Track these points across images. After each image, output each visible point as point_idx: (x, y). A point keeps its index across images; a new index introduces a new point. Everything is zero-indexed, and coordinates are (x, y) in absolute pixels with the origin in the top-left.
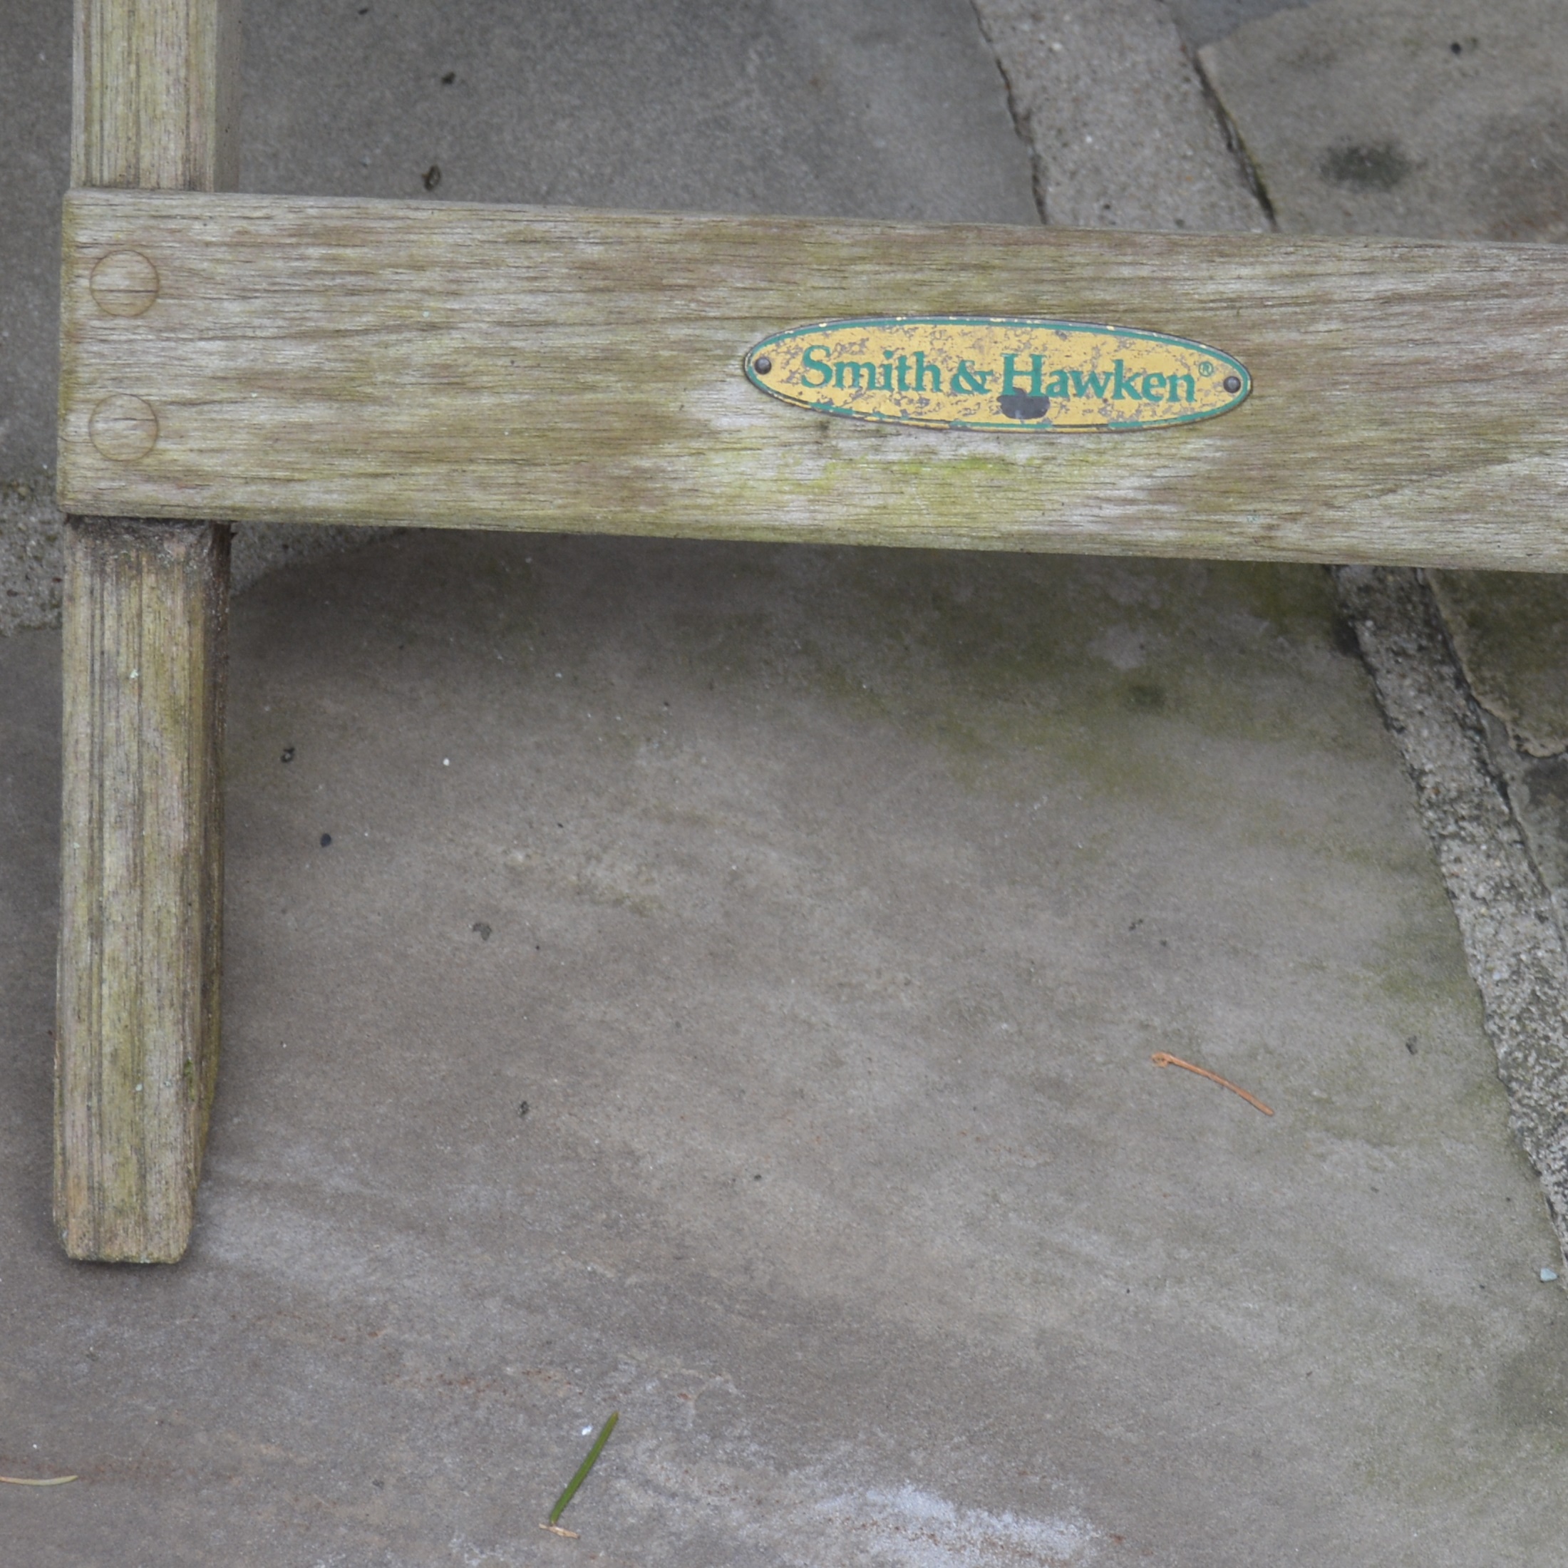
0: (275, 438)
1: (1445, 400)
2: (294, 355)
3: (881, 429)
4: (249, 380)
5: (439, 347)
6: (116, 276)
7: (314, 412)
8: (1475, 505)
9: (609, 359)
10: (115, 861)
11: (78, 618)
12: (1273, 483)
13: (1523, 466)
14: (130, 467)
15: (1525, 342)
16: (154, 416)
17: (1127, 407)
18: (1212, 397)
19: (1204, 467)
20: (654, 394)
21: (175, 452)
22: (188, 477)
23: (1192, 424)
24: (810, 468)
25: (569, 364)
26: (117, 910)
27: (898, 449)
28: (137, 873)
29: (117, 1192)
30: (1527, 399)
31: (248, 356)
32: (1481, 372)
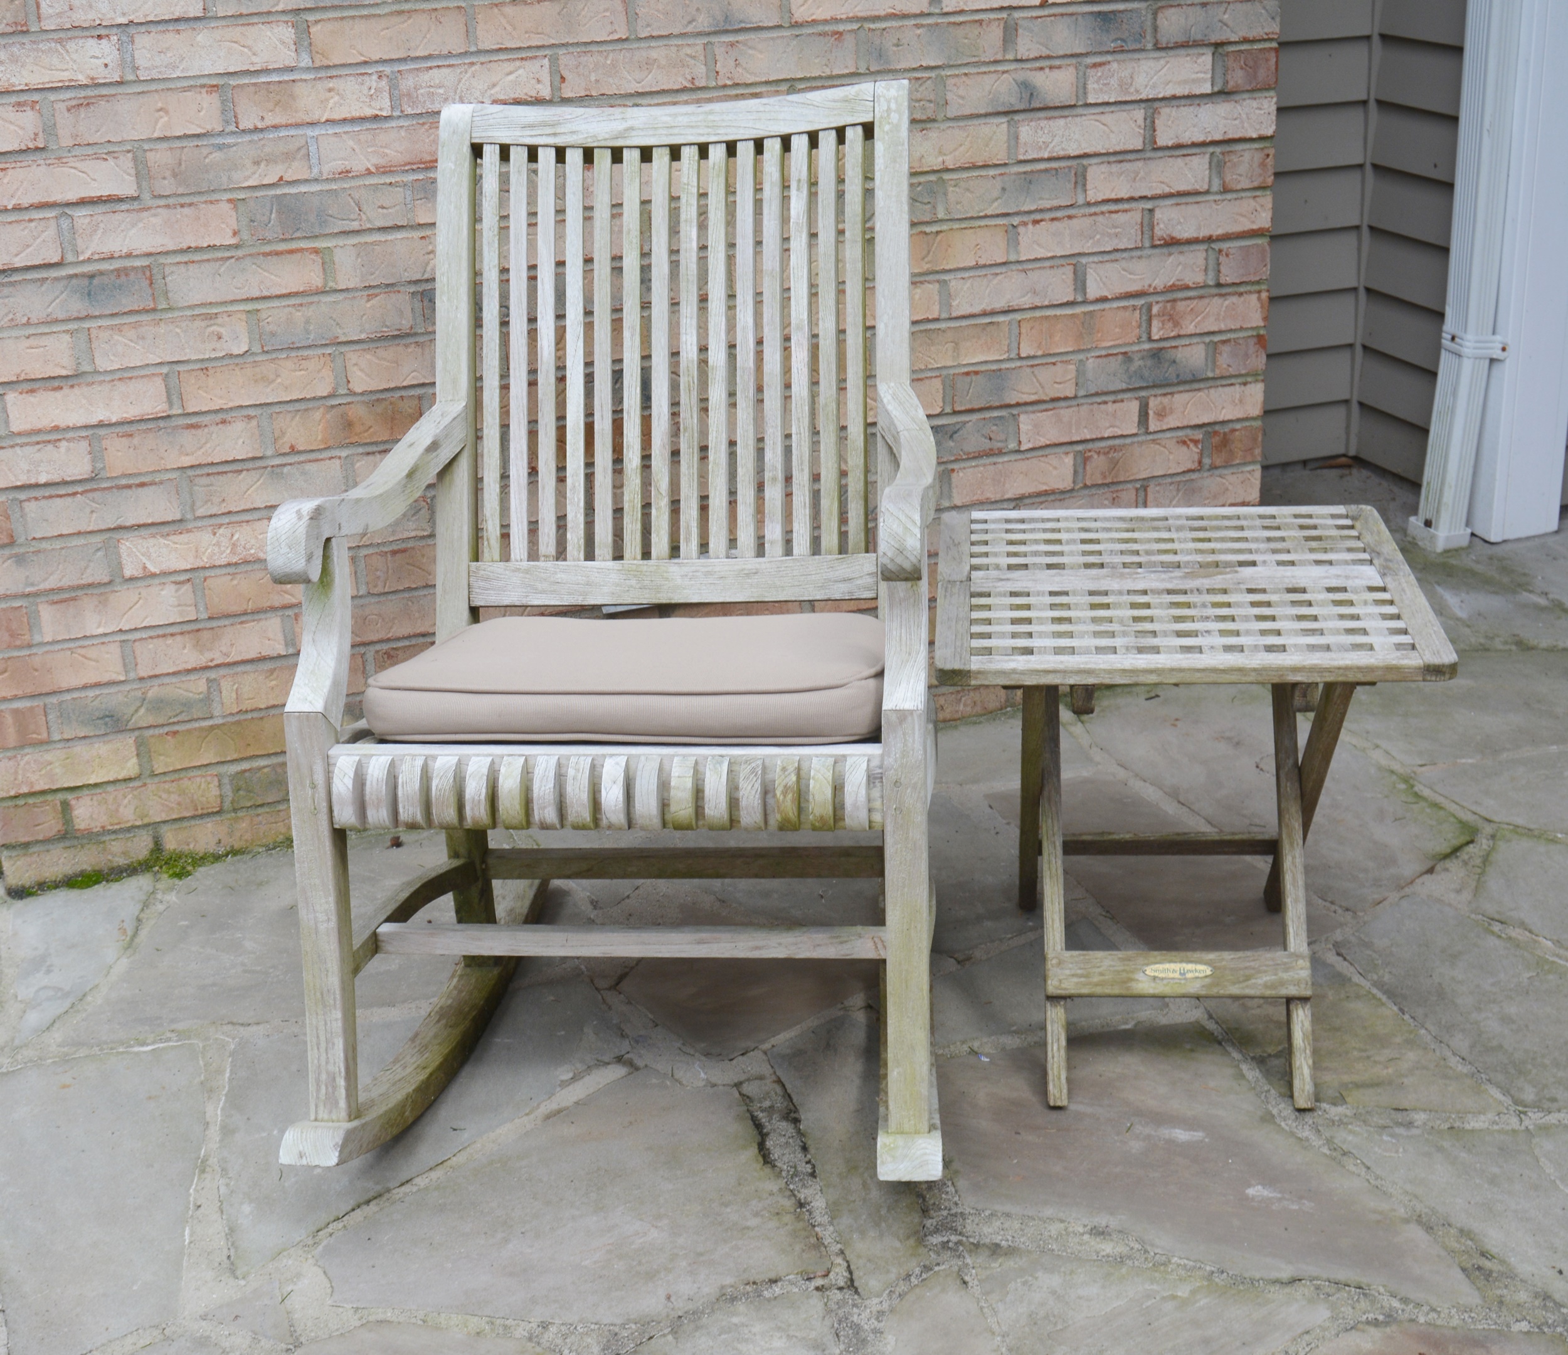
0: (1077, 983)
1: (1242, 972)
2: (1079, 972)
3: (1162, 979)
4: (1073, 975)
5: (1100, 970)
6: (1054, 961)
7: (1083, 979)
8: (1247, 987)
9: (1123, 971)
10: (1055, 1048)
11: (1049, 1013)
12: (1218, 985)
13: (1253, 981)
14: (1057, 988)
15: (1252, 964)
16: (1060, 981)
17: (1197, 974)
18: (1209, 972)
19: (1208, 980)
20: (1131, 975)
21: (1063, 986)
22: (1065, 989)
23: (1206, 977)
24: (1153, 985)
25: (1118, 972)
26: (1056, 1055)
27: (1165, 982)
28: (1059, 1049)
29: (1057, 1095)
30: (1252, 972)
31: (1073, 972)
32: (1246, 968)
